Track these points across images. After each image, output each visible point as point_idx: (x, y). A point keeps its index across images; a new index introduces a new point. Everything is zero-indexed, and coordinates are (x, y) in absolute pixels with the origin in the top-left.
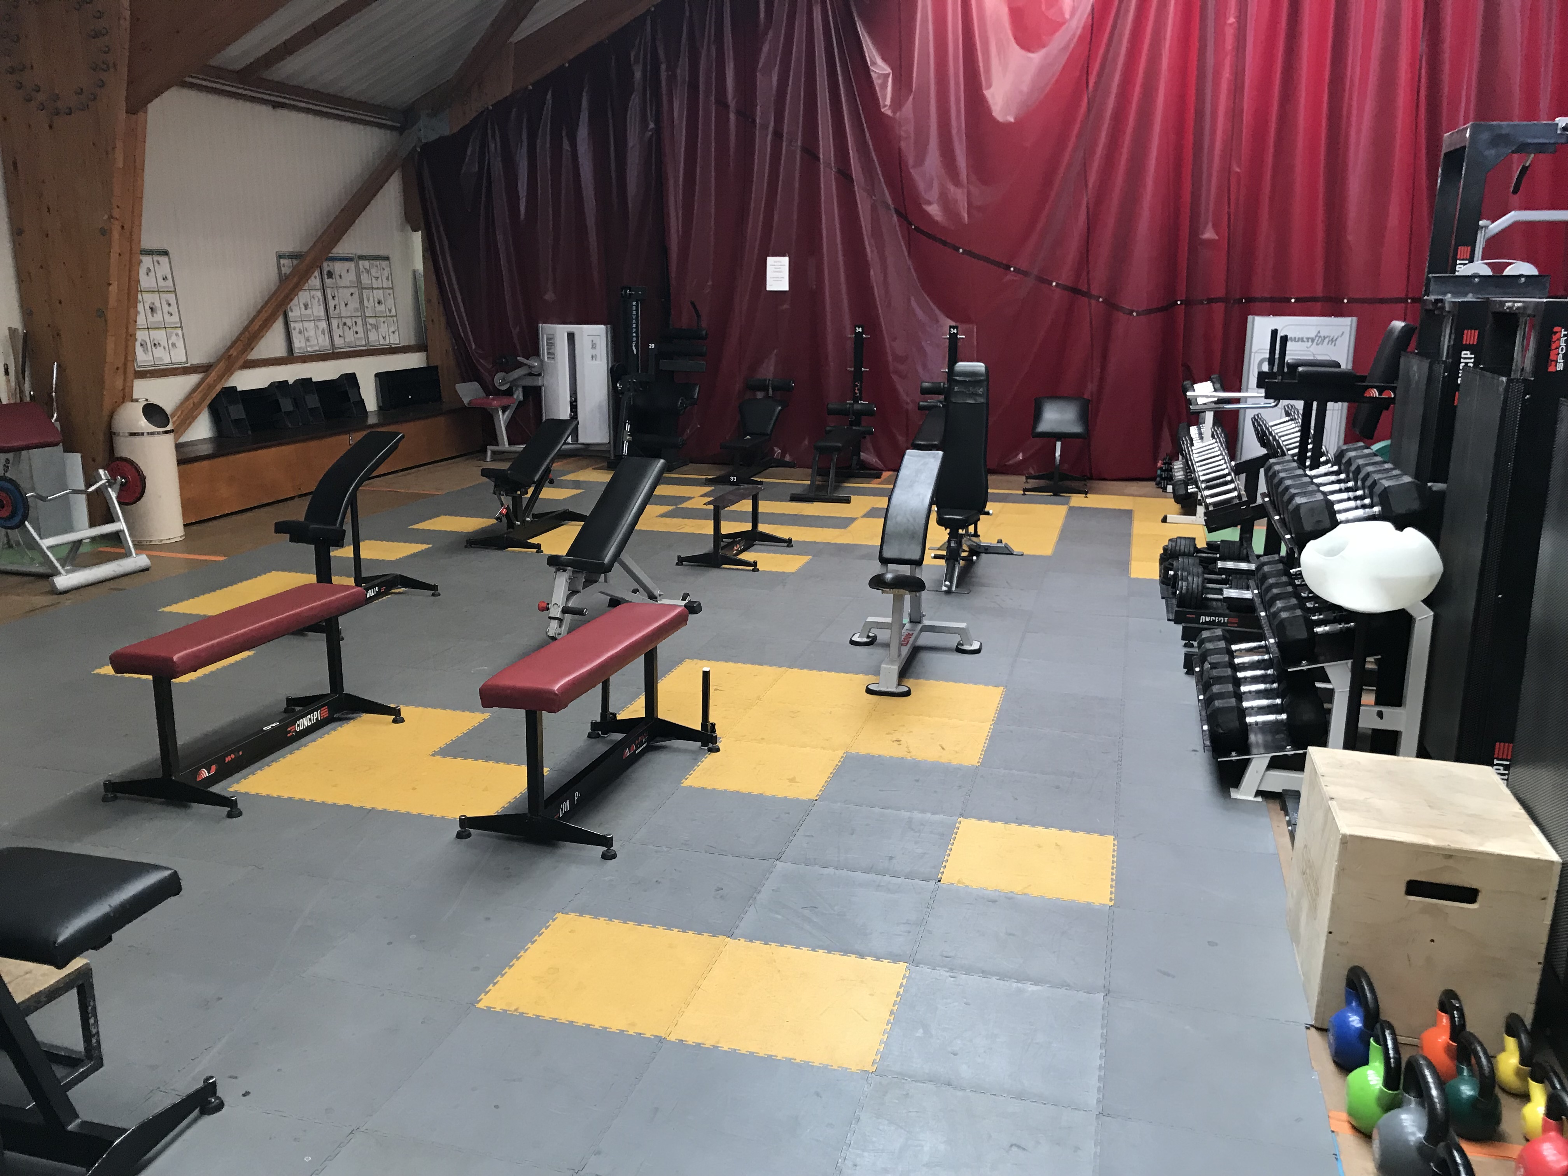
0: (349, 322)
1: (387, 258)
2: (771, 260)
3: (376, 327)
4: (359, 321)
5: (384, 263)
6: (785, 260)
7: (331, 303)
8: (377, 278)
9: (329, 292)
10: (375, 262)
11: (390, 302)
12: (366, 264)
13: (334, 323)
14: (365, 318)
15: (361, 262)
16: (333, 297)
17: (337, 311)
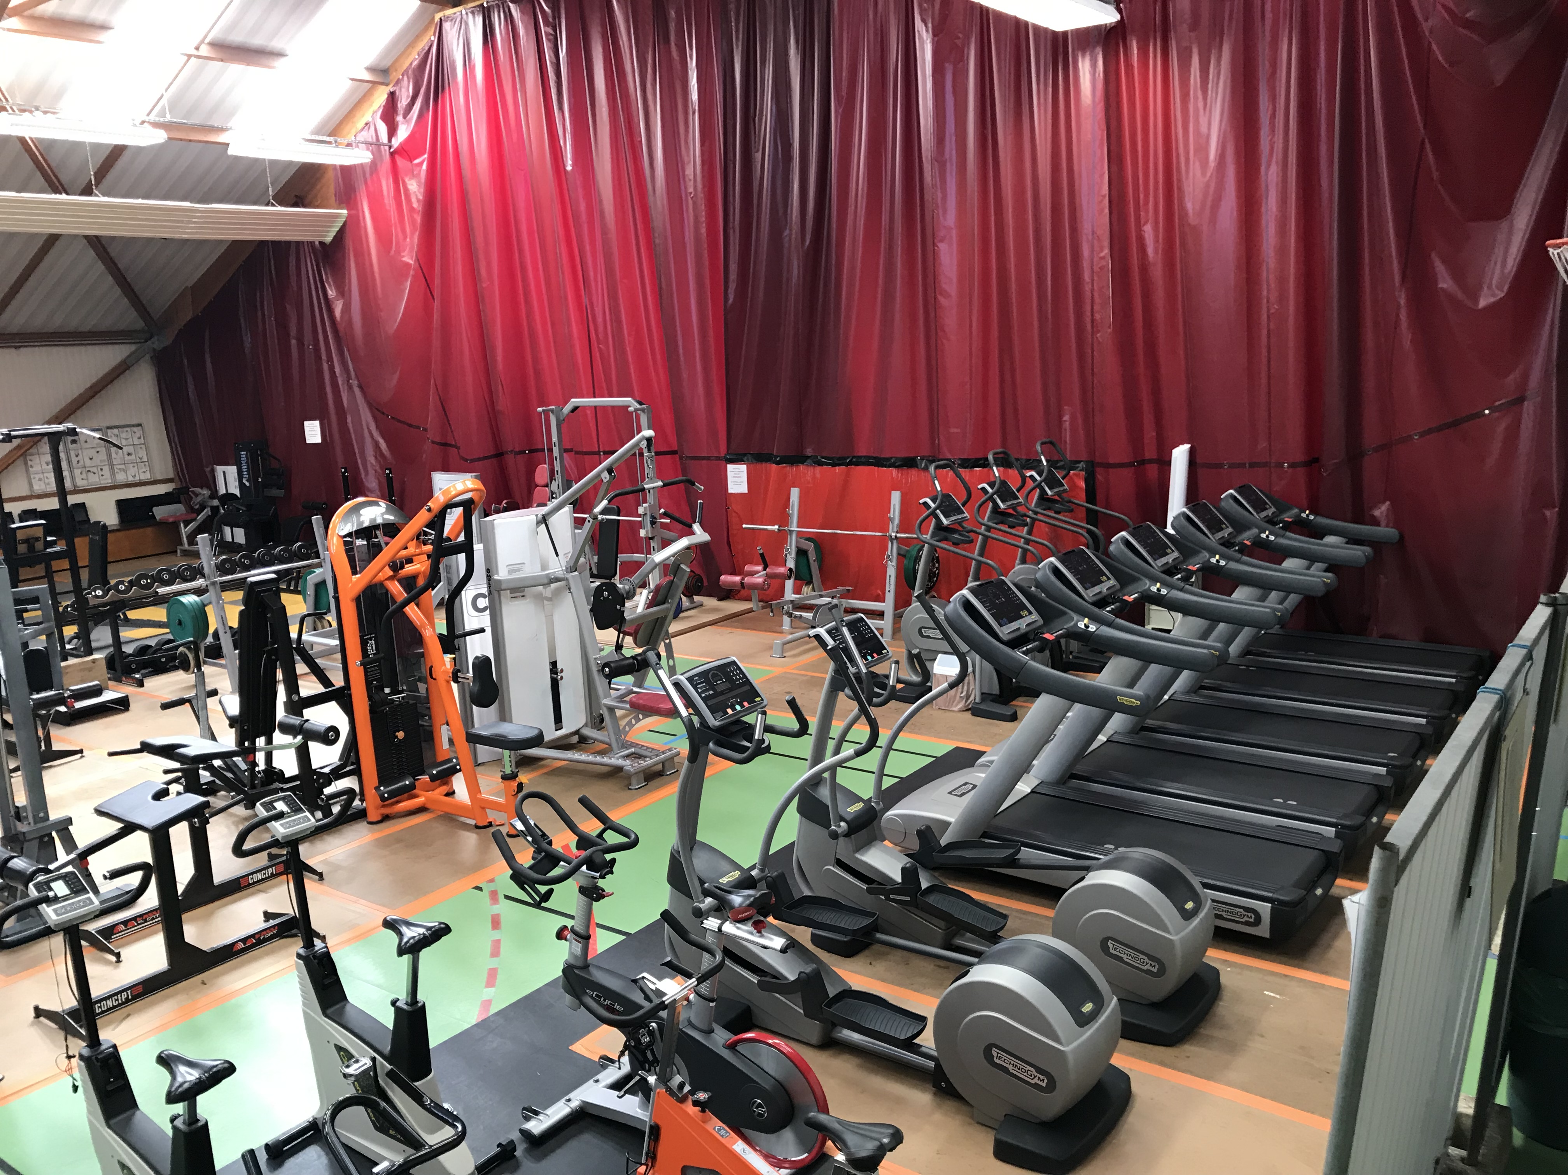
0: (92, 470)
1: (140, 425)
2: (306, 423)
3: (125, 471)
4: (106, 469)
5: (135, 429)
6: (317, 423)
7: (74, 460)
8: (126, 439)
9: (72, 453)
10: (125, 429)
11: (143, 454)
12: (116, 431)
13: (77, 472)
14: (112, 466)
15: (109, 431)
16: (77, 456)
17: (81, 463)
